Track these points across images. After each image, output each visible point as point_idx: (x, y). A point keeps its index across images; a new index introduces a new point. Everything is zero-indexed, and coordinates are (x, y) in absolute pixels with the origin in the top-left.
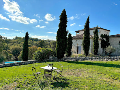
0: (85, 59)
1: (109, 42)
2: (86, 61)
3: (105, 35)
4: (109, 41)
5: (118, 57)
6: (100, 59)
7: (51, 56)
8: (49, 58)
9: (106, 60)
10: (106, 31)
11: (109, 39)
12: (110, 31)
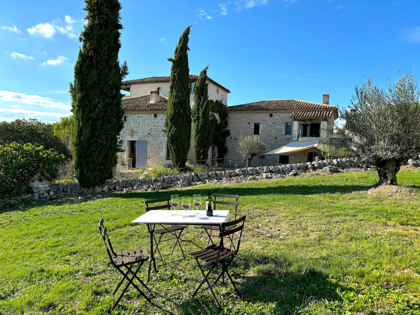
0: (195, 179)
1: (228, 128)
2: (199, 186)
3: (217, 101)
4: (226, 124)
5: (294, 165)
6: (245, 176)
7: (40, 180)
8: (30, 190)
9: (267, 177)
10: (220, 90)
11: (227, 115)
12: (228, 91)
